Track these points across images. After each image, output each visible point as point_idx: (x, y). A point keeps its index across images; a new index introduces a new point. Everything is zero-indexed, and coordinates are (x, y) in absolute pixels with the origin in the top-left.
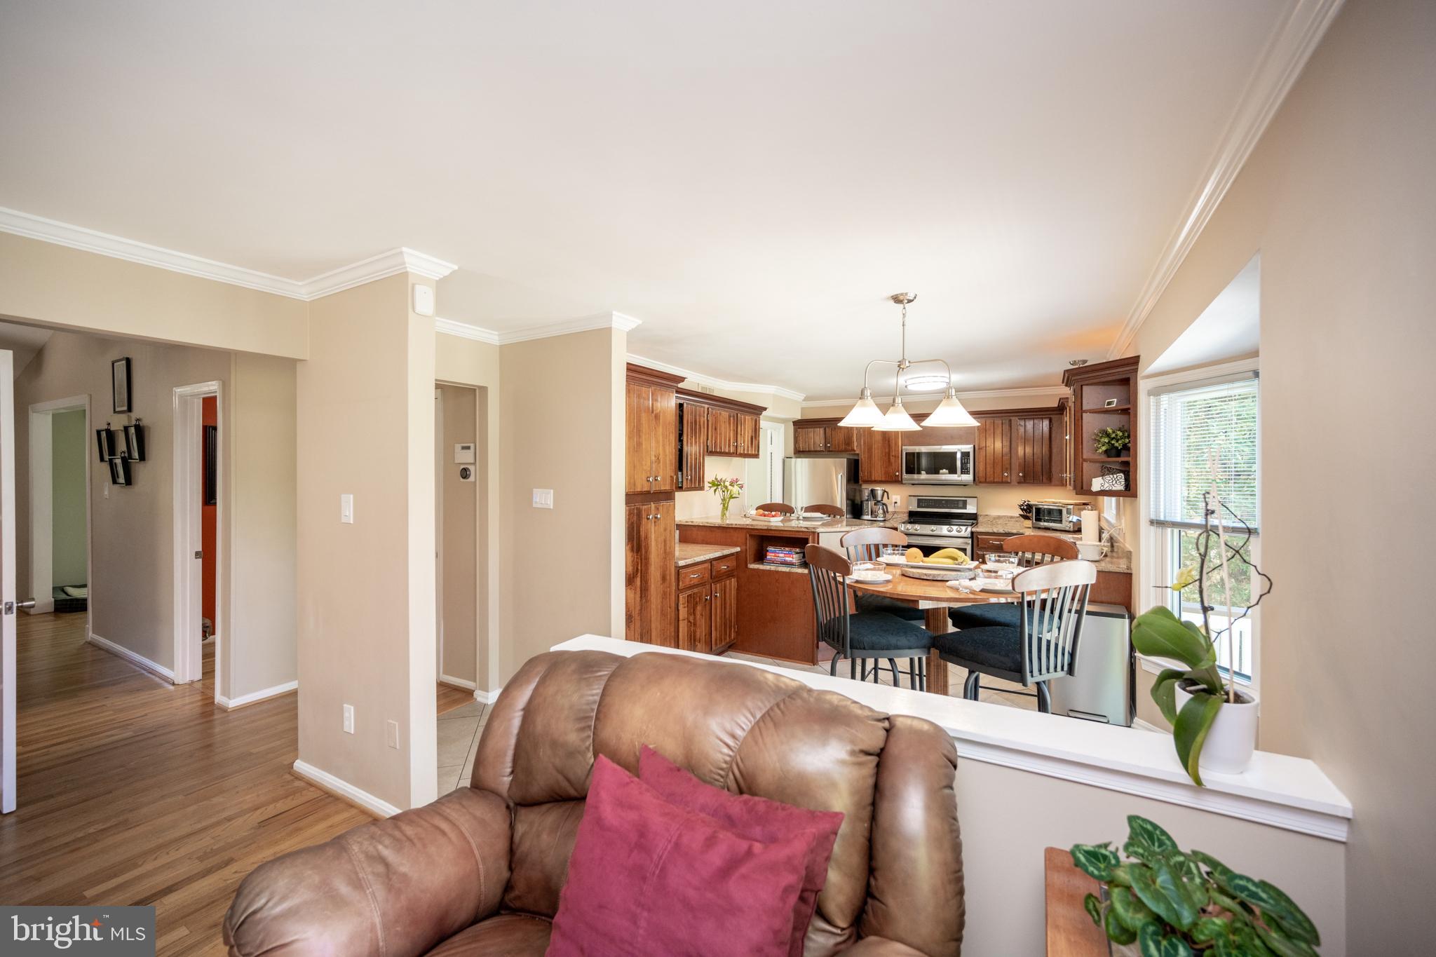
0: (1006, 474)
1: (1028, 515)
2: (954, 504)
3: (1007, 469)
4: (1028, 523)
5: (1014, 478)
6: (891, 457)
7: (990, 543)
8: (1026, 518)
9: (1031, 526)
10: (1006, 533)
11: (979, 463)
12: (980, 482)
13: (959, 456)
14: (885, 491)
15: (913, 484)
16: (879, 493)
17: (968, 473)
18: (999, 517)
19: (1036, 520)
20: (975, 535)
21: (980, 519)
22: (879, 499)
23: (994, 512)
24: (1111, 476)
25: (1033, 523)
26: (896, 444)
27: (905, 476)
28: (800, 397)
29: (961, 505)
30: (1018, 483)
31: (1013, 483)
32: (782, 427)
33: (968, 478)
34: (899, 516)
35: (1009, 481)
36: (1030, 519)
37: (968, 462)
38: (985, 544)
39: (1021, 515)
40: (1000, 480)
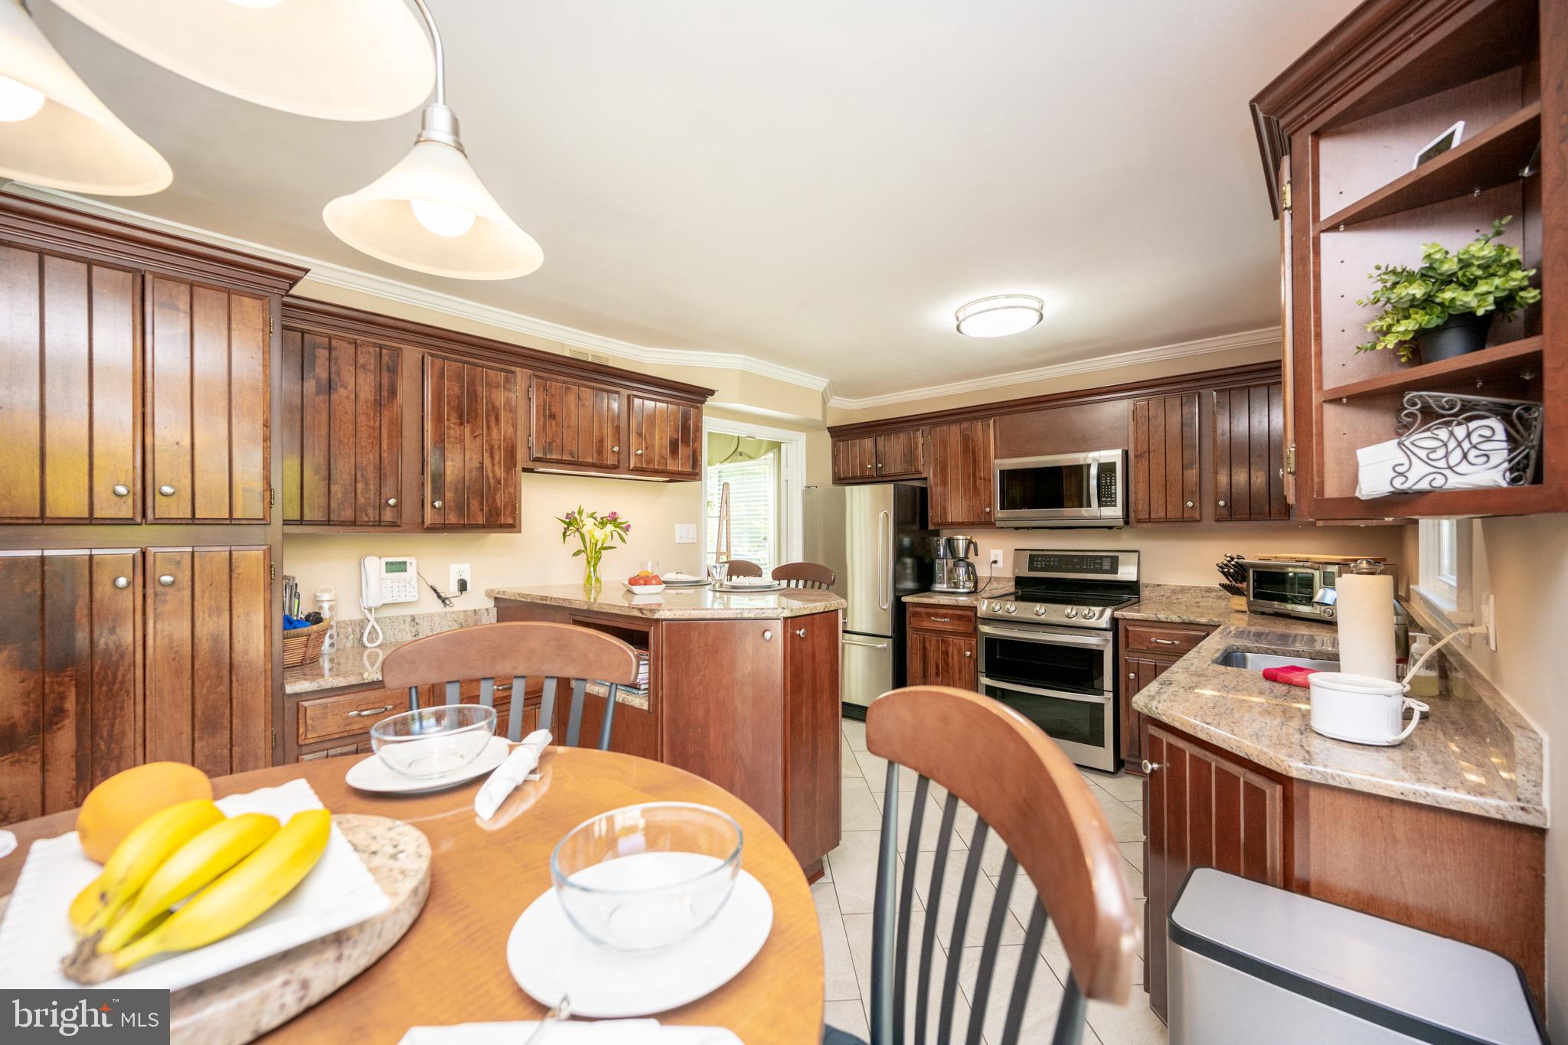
0: (1190, 504)
1: (1239, 585)
2: (1092, 561)
3: (1192, 493)
4: (1240, 602)
5: (1208, 510)
6: (978, 481)
7: (1151, 642)
8: (1236, 591)
9: (1245, 608)
10: (1183, 623)
11: (1136, 483)
12: (1139, 521)
13: (1094, 471)
14: (970, 542)
15: (1017, 528)
16: (961, 543)
17: (1113, 503)
18: (1183, 590)
19: (1255, 596)
20: (1121, 624)
21: (1145, 593)
22: (962, 555)
23: (1174, 579)
24: (1443, 434)
25: (1249, 604)
26: (986, 456)
27: (999, 513)
28: (820, 383)
29: (1107, 566)
30: (1217, 520)
31: (1205, 522)
32: (801, 438)
33: (1115, 512)
34: (1001, 585)
35: (1198, 517)
36: (1244, 595)
37: (1113, 483)
38: (1141, 644)
39: (1223, 586)
40: (1179, 515)
